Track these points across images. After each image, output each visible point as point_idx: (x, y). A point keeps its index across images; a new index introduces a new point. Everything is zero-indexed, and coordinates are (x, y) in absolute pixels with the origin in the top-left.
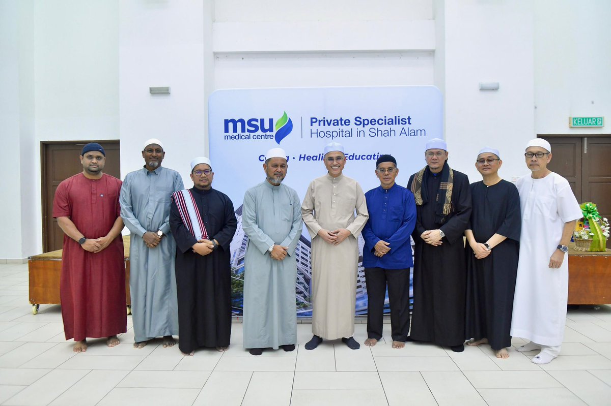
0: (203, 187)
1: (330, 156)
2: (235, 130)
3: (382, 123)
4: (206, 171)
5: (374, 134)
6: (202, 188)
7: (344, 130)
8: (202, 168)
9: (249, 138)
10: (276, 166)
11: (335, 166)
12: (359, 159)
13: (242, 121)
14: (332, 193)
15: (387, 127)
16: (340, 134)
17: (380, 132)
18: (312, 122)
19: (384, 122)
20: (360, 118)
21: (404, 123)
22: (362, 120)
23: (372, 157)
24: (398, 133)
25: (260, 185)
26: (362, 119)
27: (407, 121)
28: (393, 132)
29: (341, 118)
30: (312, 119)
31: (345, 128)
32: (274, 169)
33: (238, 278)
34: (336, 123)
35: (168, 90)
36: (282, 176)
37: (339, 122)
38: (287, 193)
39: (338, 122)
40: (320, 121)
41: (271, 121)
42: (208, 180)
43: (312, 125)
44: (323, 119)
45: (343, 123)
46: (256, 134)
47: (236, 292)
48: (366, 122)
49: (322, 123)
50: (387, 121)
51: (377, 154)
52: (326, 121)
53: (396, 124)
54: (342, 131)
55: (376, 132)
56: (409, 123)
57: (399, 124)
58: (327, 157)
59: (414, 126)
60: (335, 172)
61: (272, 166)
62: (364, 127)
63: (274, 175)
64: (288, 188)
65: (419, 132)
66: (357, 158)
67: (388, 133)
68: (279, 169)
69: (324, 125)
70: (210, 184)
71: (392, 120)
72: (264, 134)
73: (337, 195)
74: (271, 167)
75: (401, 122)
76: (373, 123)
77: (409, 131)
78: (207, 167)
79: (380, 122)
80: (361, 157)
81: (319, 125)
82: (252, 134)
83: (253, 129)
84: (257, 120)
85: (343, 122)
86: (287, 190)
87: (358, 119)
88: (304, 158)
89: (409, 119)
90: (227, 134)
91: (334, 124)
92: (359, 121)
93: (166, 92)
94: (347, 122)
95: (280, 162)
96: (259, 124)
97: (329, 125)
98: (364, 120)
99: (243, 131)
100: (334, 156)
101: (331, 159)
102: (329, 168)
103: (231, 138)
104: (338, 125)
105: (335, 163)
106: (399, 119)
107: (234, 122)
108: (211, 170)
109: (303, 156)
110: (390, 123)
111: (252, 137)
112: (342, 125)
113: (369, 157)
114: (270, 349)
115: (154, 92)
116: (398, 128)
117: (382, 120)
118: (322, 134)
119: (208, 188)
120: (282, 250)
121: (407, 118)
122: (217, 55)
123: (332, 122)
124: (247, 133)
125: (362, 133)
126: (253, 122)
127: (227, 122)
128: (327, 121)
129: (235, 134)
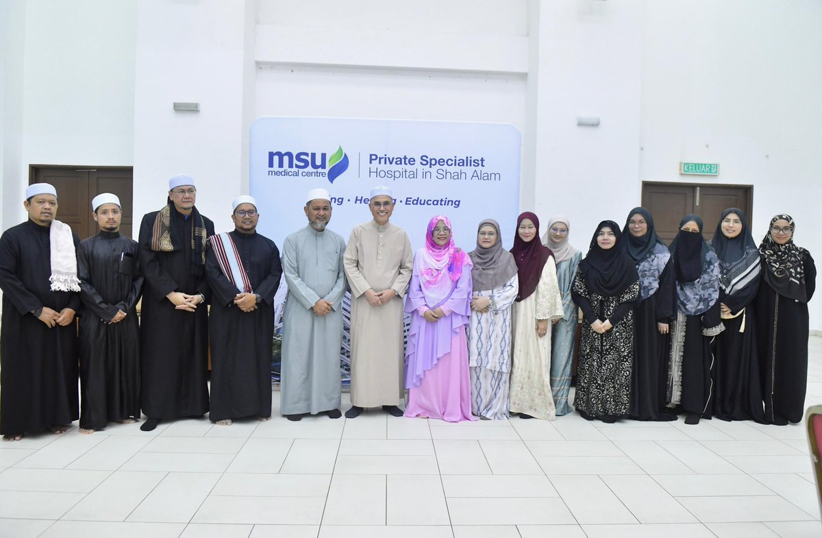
0: (246, 230)
1: (377, 200)
2: (281, 165)
3: (452, 164)
4: (250, 212)
5: (442, 176)
6: (244, 232)
7: (408, 170)
8: (246, 208)
9: (297, 174)
10: (318, 209)
11: (382, 212)
12: (424, 204)
13: (289, 154)
14: (379, 243)
15: (457, 169)
16: (403, 174)
17: (448, 175)
18: (371, 160)
19: (453, 162)
20: (427, 157)
21: (476, 165)
22: (428, 160)
23: (439, 202)
24: (469, 175)
25: (301, 231)
26: (429, 158)
27: (480, 162)
28: (463, 175)
29: (405, 156)
30: (371, 155)
31: (409, 167)
32: (316, 212)
33: (279, 339)
34: (400, 161)
35: (197, 107)
36: (326, 219)
37: (403, 160)
38: (332, 239)
39: (401, 161)
40: (380, 159)
41: (324, 156)
42: (251, 222)
43: (371, 163)
44: (384, 157)
45: (407, 162)
46: (306, 170)
47: (276, 354)
48: (433, 162)
49: (383, 161)
50: (457, 162)
51: (444, 199)
52: (387, 159)
53: (467, 165)
54: (406, 171)
55: (444, 174)
56: (483, 166)
57: (471, 165)
58: (373, 202)
59: (487, 168)
60: (381, 219)
61: (314, 209)
62: (430, 167)
63: (317, 218)
64: (333, 234)
65: (493, 176)
66: (422, 202)
67: (458, 176)
68: (322, 212)
69: (385, 163)
70: (254, 227)
71: (463, 160)
72: (315, 171)
73: (383, 245)
74: (312, 210)
75: (473, 163)
76: (441, 163)
77: (482, 173)
78: (251, 208)
79: (450, 162)
80: (427, 202)
81: (380, 163)
82: (301, 171)
83: (302, 164)
84: (307, 154)
85: (407, 160)
86: (333, 236)
87: (424, 158)
88: (361, 200)
89: (482, 160)
90: (271, 169)
91: (396, 163)
92: (425, 160)
93: (195, 109)
94: (412, 161)
95: (322, 205)
96: (309, 159)
97: (391, 163)
98: (431, 160)
99: (291, 166)
100: (382, 200)
101: (378, 204)
102: (376, 214)
103: (276, 173)
104: (401, 163)
105: (382, 208)
106: (471, 160)
107: (280, 155)
108: (256, 211)
109: (359, 198)
110: (461, 164)
111: (300, 174)
112: (405, 164)
113: (435, 203)
114: (308, 415)
115: (179, 108)
116: (469, 170)
117: (452, 160)
118: (382, 174)
119: (252, 232)
120: (326, 305)
121: (480, 159)
122: (260, 65)
123: (395, 160)
124: (295, 169)
125: (428, 174)
126: (302, 157)
127: (271, 155)
128: (389, 158)
129: (281, 170)
